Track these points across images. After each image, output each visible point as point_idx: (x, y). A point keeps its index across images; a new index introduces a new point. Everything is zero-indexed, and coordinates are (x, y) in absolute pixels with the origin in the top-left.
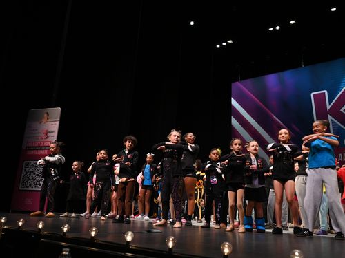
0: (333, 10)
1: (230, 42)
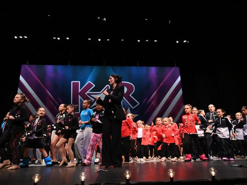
0: (89, 39)
1: (26, 37)
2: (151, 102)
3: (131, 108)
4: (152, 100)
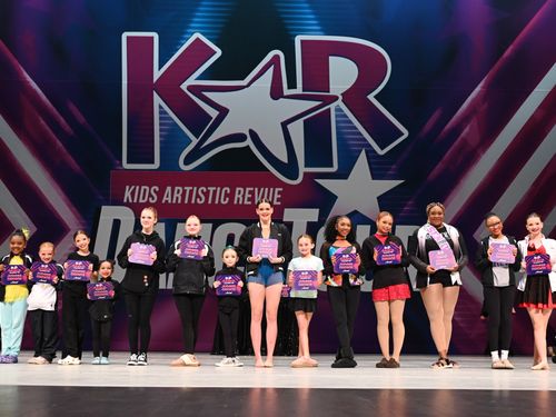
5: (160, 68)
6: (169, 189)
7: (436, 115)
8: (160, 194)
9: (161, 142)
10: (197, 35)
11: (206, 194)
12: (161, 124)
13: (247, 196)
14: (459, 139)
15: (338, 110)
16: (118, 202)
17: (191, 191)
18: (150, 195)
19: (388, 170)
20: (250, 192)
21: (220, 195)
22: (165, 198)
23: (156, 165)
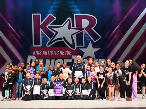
2: (113, 36)
3: (92, 42)
4: (115, 33)
5: (41, 22)
6: (44, 51)
7: (108, 32)
8: (42, 53)
9: (42, 40)
10: (50, 14)
11: (53, 52)
12: (42, 36)
13: (63, 53)
14: (114, 38)
15: (84, 32)
16: (32, 54)
17: (49, 52)
18: (40, 53)
19: (97, 46)
20: (64, 52)
21: (56, 53)
22: (43, 54)
23: (41, 45)
